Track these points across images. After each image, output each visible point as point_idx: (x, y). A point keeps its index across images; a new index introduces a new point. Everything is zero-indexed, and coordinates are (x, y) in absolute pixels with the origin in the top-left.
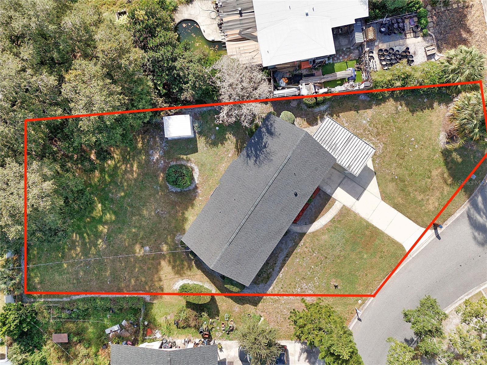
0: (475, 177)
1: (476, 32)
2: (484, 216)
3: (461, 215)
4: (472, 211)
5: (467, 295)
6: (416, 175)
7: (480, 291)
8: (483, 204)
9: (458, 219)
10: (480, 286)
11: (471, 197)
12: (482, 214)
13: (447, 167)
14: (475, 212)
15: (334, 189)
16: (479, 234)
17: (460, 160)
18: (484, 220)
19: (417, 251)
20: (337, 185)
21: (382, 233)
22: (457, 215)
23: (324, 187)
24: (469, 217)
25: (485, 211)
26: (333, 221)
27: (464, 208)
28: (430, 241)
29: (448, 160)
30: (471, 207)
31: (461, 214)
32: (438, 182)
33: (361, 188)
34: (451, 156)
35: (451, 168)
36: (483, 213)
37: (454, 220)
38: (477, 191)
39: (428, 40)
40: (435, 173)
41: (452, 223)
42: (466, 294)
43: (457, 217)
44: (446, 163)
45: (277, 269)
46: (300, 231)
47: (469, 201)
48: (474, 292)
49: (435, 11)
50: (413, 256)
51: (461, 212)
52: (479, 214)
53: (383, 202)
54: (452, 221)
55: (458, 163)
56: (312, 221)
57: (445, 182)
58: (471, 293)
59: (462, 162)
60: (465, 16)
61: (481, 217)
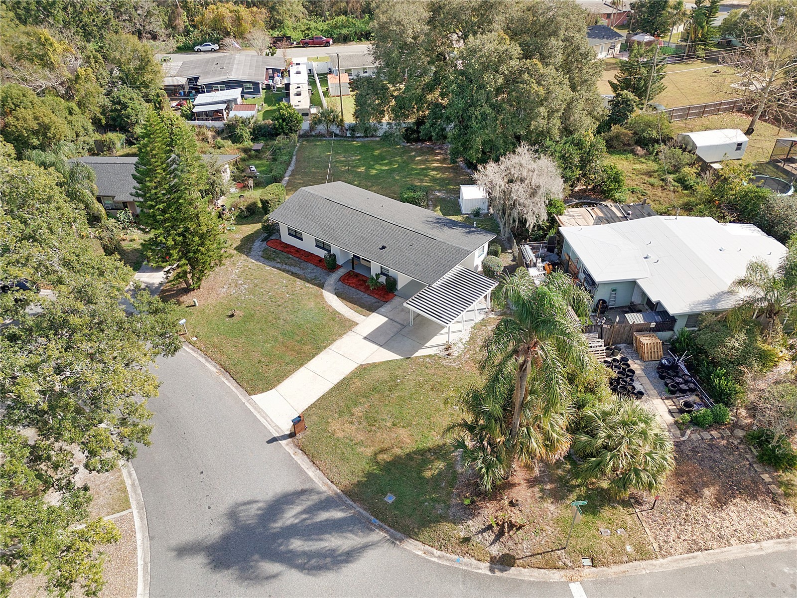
0: (390, 501)
1: (723, 514)
2: (297, 521)
3: (309, 479)
4: (315, 498)
5: (133, 485)
6: (401, 406)
7: (130, 508)
8: (327, 520)
9: (302, 472)
10: (140, 509)
11: (345, 498)
12: (304, 516)
13: (414, 453)
14: (309, 503)
15: (385, 314)
16: (259, 509)
17: (428, 474)
18: (288, 519)
19: (255, 409)
20: (391, 317)
21: (301, 365)
22: (312, 472)
23: (389, 306)
24: (303, 492)
25: (309, 522)
26: (335, 312)
27: (325, 484)
28: (269, 427)
29: (428, 455)
30: (323, 497)
31: (311, 479)
32: (384, 438)
33: (384, 342)
34: (438, 459)
35: (412, 459)
36: (305, 519)
37: (302, 466)
38: (358, 509)
39: (672, 430)
40: (403, 433)
41: (296, 462)
42: (137, 482)
43: (307, 471)
44: (422, 452)
45: (279, 265)
46: (326, 284)
47: (337, 494)
48: (134, 496)
49: (739, 443)
50: (247, 404)
51: (314, 479)
52: (305, 512)
53: (356, 366)
54: (299, 462)
55: (422, 471)
56: (338, 295)
57: (383, 451)
58: (135, 491)
59: (424, 478)
60: (754, 497)
61: (298, 514)
